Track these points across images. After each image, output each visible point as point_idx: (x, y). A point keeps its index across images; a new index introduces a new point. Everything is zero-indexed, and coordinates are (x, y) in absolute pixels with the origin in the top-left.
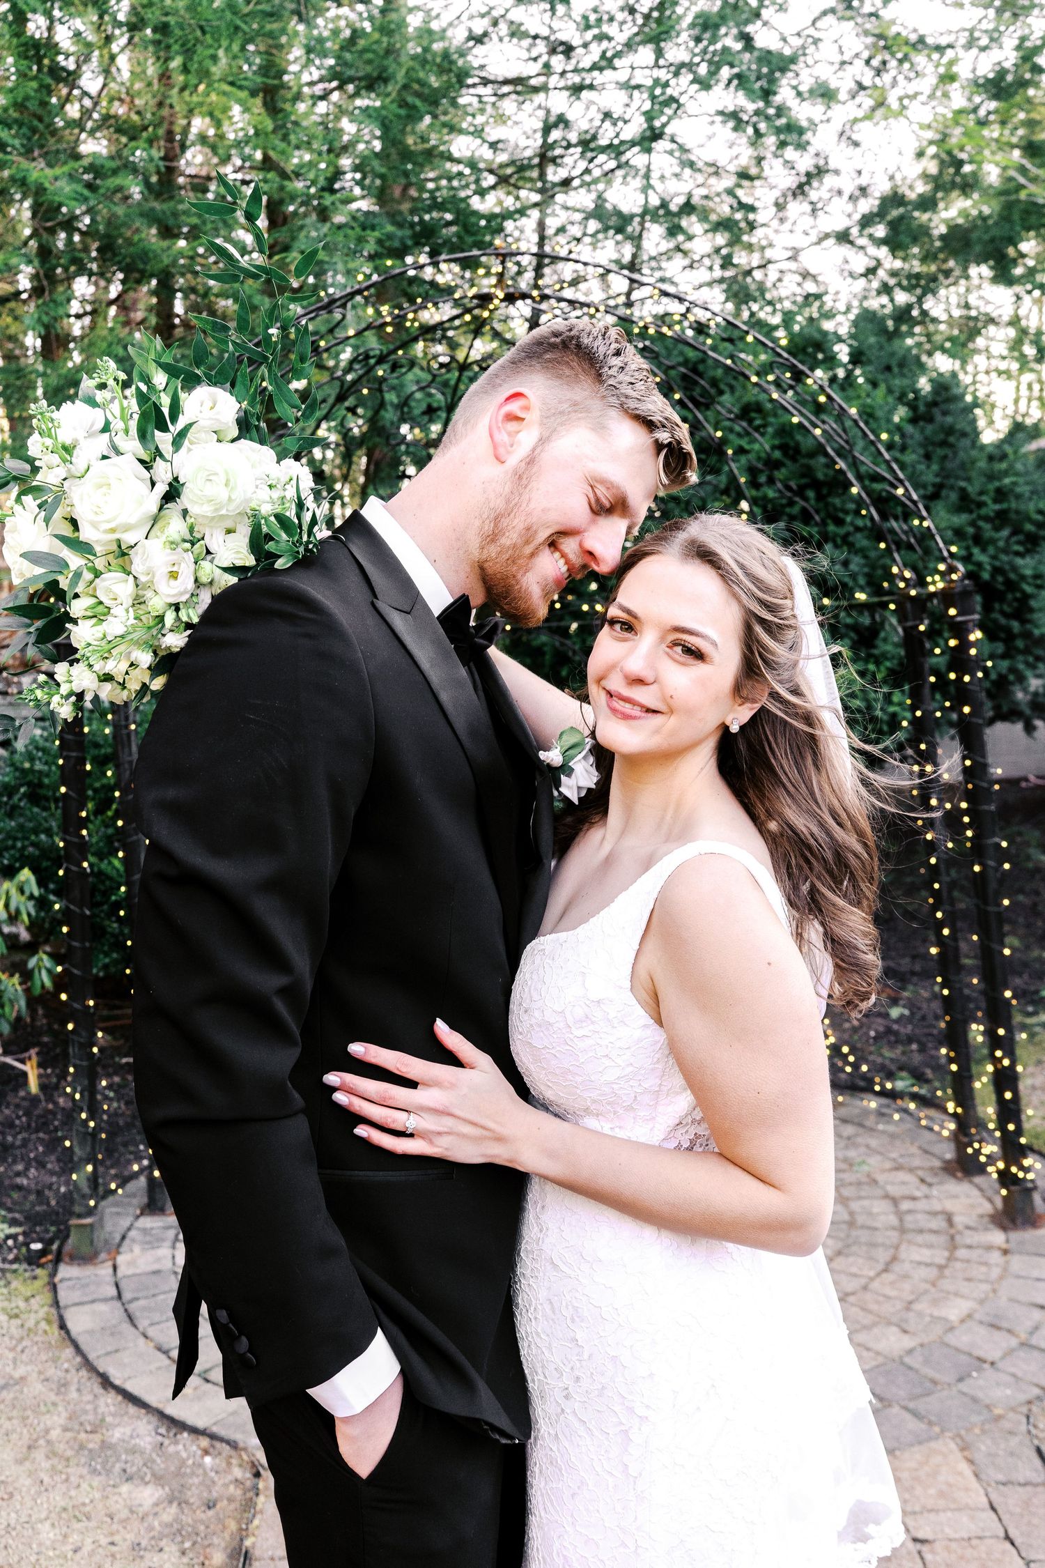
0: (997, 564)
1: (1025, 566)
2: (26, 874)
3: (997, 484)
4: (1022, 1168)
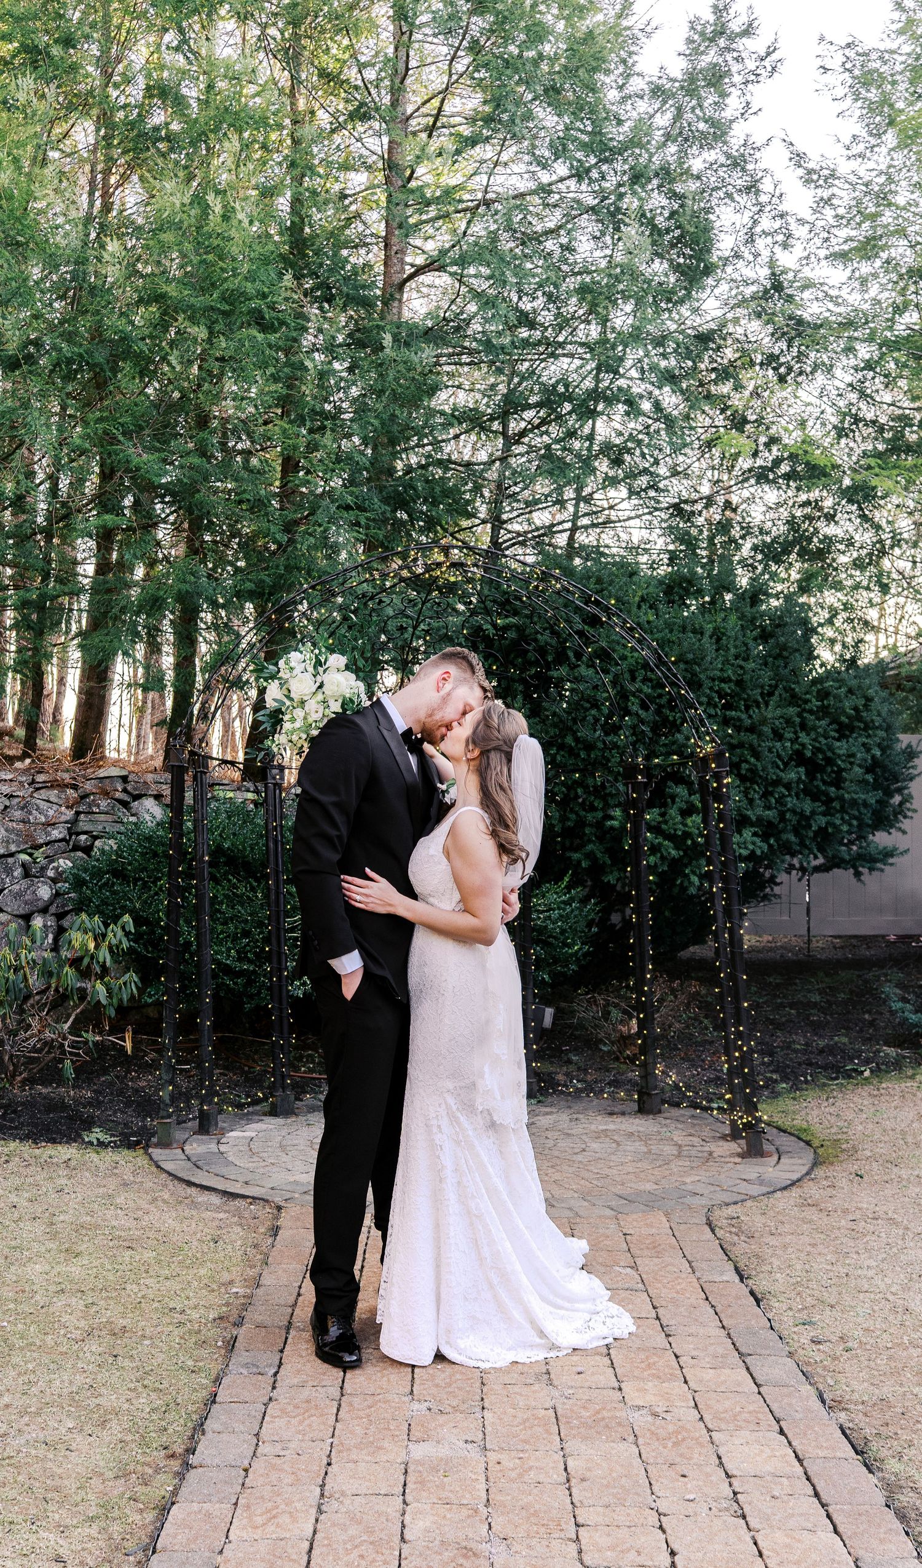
2: (127, 918)
4: (755, 1118)
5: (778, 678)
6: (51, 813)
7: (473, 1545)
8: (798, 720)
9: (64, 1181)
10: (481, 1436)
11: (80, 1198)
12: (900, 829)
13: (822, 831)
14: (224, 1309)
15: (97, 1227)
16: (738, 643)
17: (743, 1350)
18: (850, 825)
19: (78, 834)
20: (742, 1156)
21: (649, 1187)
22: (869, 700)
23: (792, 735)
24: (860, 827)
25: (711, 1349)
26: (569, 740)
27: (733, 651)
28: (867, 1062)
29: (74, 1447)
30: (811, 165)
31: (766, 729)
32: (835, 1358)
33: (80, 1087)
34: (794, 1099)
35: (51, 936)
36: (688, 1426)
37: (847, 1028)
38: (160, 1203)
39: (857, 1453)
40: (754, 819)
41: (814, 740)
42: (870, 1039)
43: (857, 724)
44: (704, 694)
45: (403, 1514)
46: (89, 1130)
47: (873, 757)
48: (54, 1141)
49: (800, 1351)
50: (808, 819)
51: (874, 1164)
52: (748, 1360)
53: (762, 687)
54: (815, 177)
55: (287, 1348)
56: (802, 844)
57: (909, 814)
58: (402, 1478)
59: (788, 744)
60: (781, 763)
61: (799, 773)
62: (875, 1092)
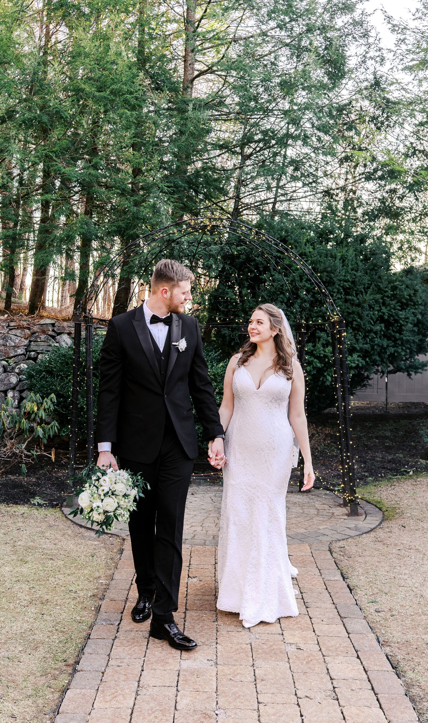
0: (391, 313)
1: (401, 315)
2: (53, 395)
3: (392, 284)
4: (354, 497)
5: (372, 280)
6: (17, 341)
7: (209, 712)
8: (381, 301)
9: (20, 524)
10: (215, 657)
11: (28, 533)
13: (392, 355)
14: (96, 591)
15: (36, 548)
16: (353, 263)
17: (342, 615)
18: (406, 352)
19: (30, 351)
20: (348, 515)
21: (302, 531)
22: (416, 291)
23: (378, 308)
24: (411, 353)
25: (327, 614)
27: (350, 267)
28: (411, 467)
29: (22, 660)
30: (395, 22)
31: (366, 305)
32: (386, 620)
33: (29, 476)
34: (375, 486)
35: (17, 401)
36: (314, 653)
37: (403, 450)
38: (66, 536)
39: (393, 669)
40: (358, 349)
41: (389, 310)
42: (413, 455)
43: (410, 303)
44: (336, 288)
45: (176, 696)
46: (34, 498)
47: (418, 319)
48: (16, 503)
49: (370, 616)
50: (385, 349)
51: (411, 521)
52: (344, 620)
53: (364, 284)
54: (397, 29)
55: (125, 611)
56: (382, 361)
58: (177, 678)
59: (376, 313)
60: (372, 321)
61: (381, 326)
62: (414, 483)
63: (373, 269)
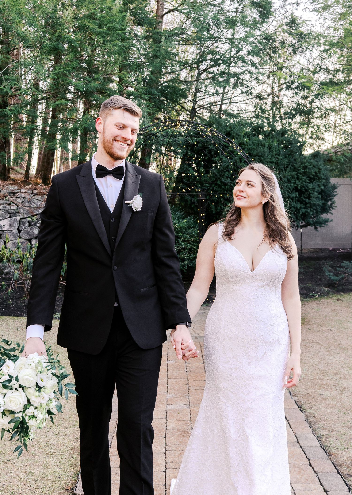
0: (302, 185)
1: (310, 186)
3: (303, 165)
5: (289, 162)
6: (39, 204)
7: (187, 430)
8: (296, 176)
12: (331, 213)
13: (303, 214)
16: (277, 150)
18: (313, 212)
22: (320, 169)
23: (294, 181)
24: (317, 212)
26: (219, 182)
27: (275, 152)
28: (317, 292)
31: (285, 179)
37: (312, 281)
39: (299, 407)
42: (319, 285)
43: (316, 178)
45: (166, 423)
47: (321, 189)
50: (299, 210)
51: (315, 326)
53: (284, 165)
57: (334, 208)
58: (165, 414)
59: (293, 185)
60: (290, 191)
61: (296, 194)
62: (318, 303)
63: (290, 154)
